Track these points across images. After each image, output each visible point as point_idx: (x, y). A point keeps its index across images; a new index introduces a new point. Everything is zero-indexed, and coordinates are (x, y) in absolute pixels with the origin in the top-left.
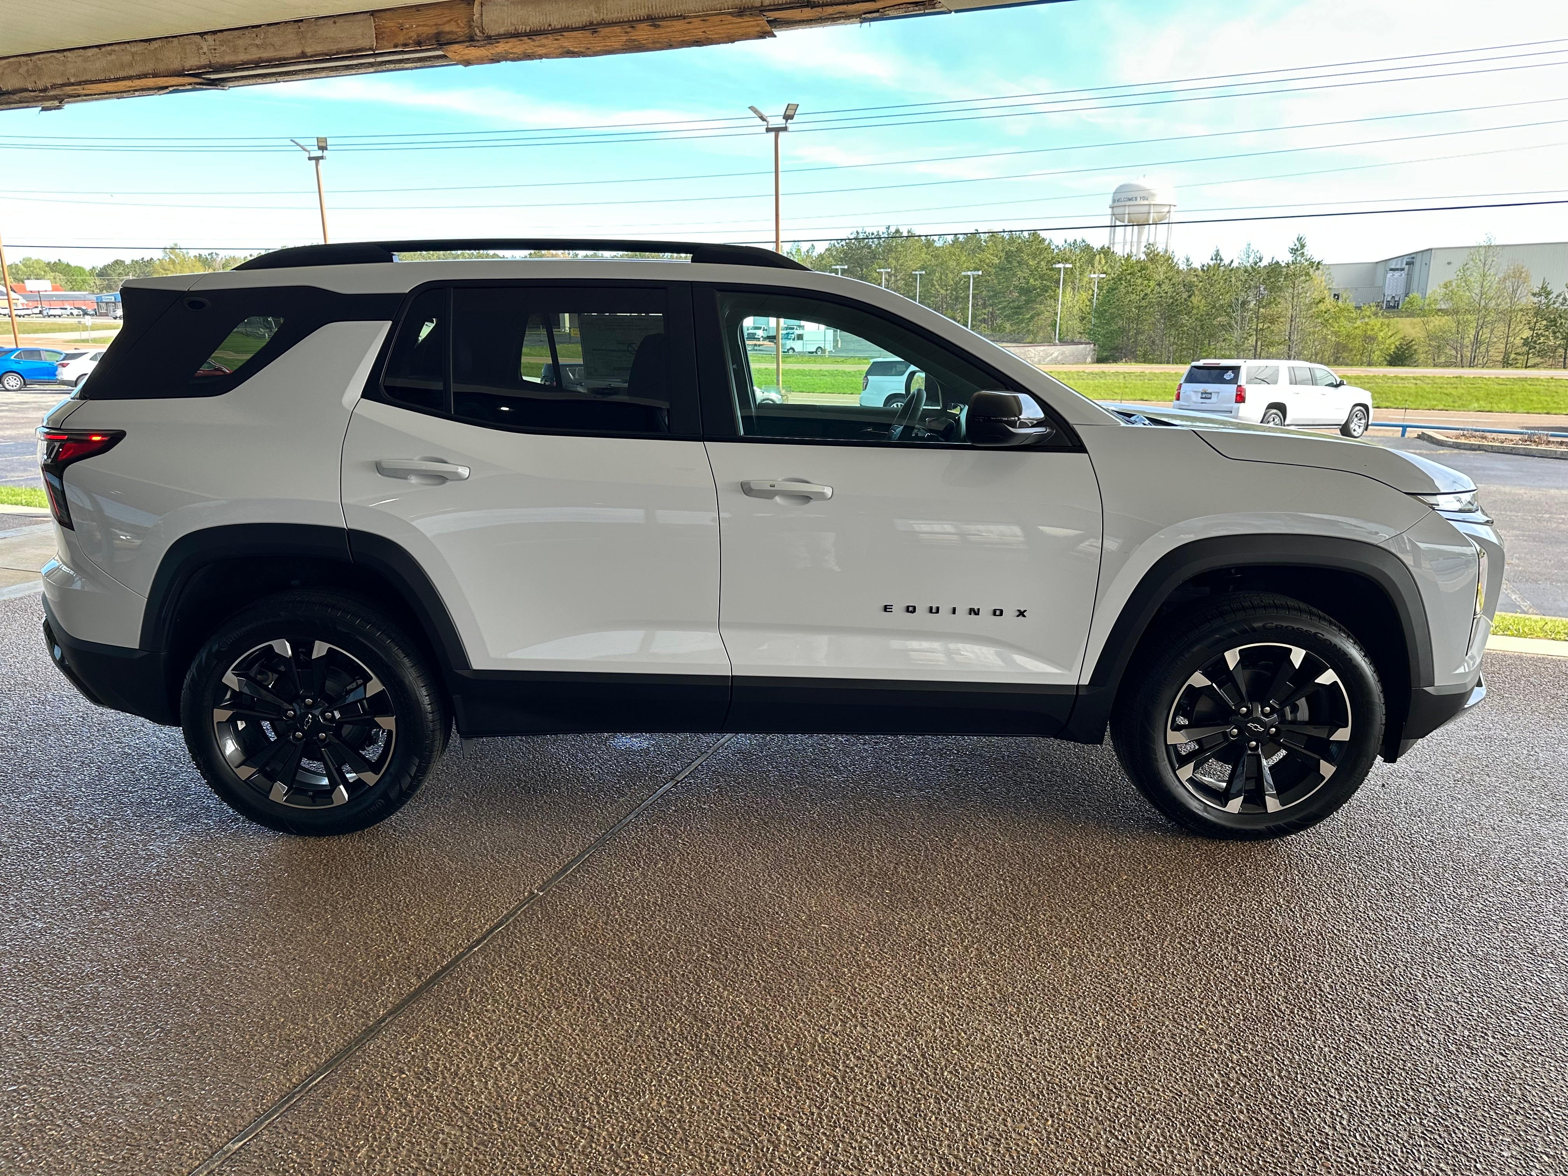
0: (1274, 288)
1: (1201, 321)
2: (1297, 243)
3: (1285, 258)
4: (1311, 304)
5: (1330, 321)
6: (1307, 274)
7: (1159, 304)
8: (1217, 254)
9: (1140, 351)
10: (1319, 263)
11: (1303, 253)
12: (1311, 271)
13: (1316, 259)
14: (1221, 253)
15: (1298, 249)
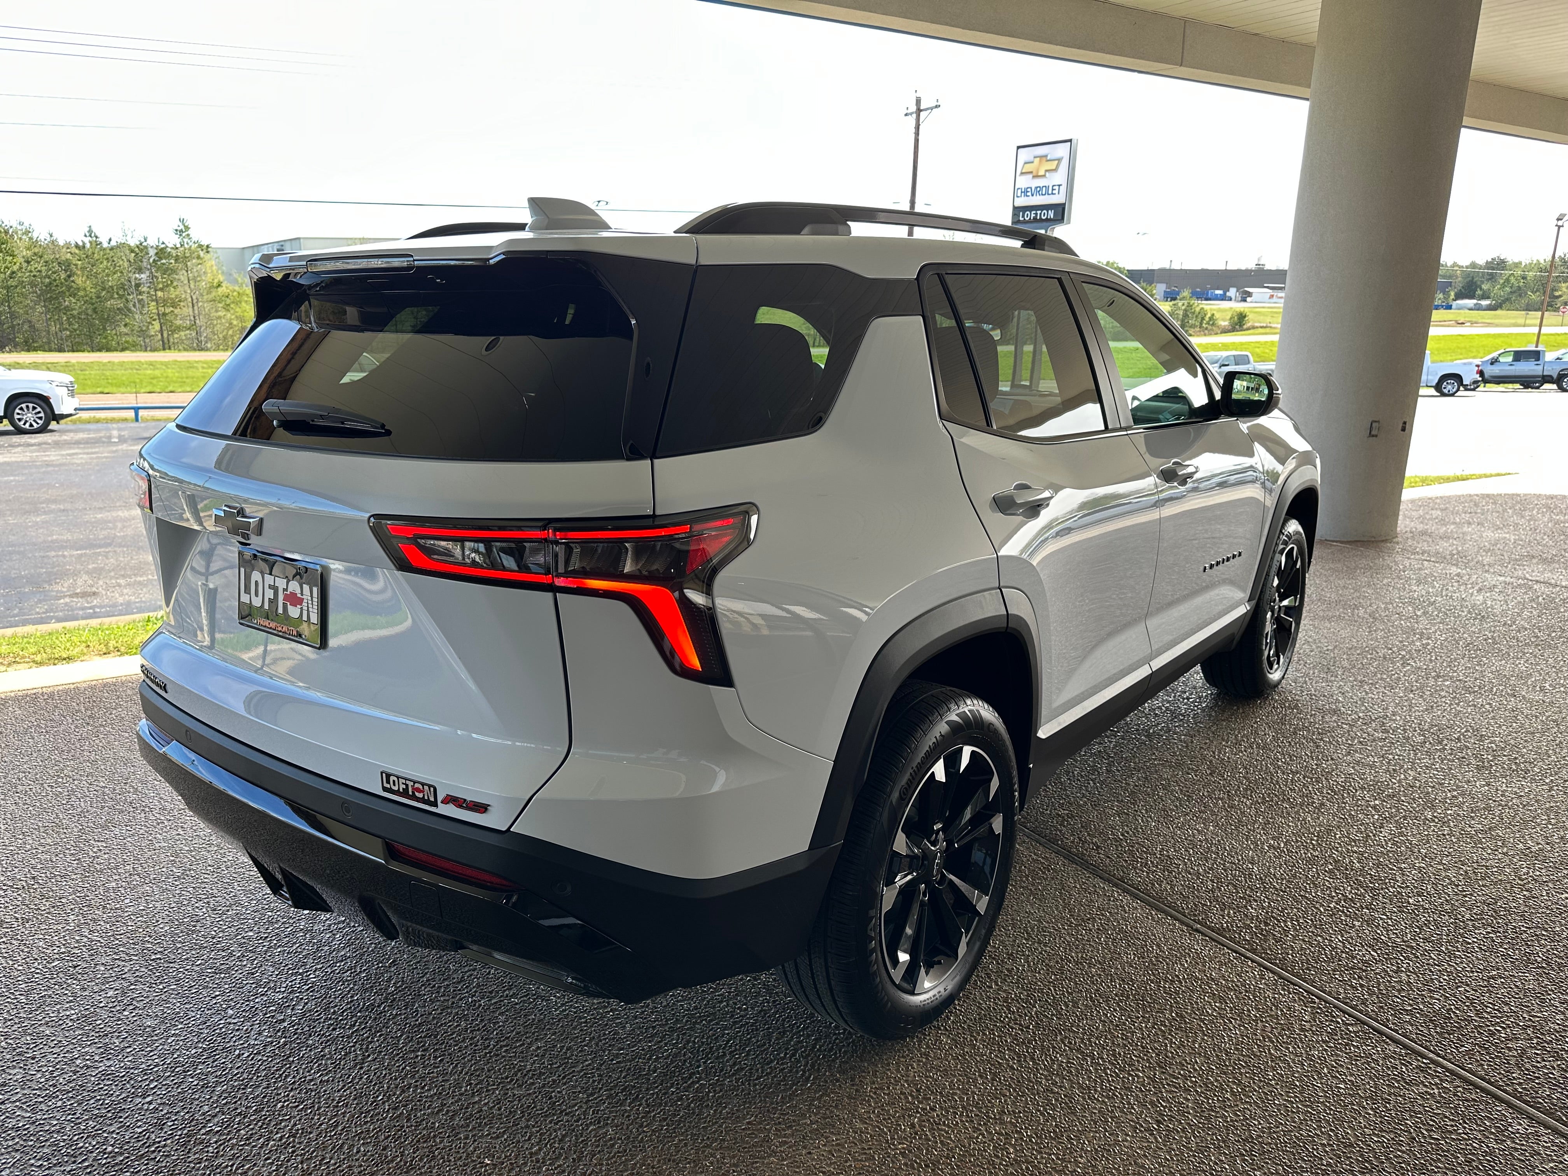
0: (167, 271)
1: (93, 304)
2: (180, 224)
3: (172, 240)
4: (210, 288)
5: (232, 306)
6: (199, 257)
7: (33, 284)
8: (90, 231)
9: (20, 339)
10: (208, 246)
11: (188, 235)
12: (202, 254)
13: (205, 243)
14: (93, 229)
15: (183, 231)
